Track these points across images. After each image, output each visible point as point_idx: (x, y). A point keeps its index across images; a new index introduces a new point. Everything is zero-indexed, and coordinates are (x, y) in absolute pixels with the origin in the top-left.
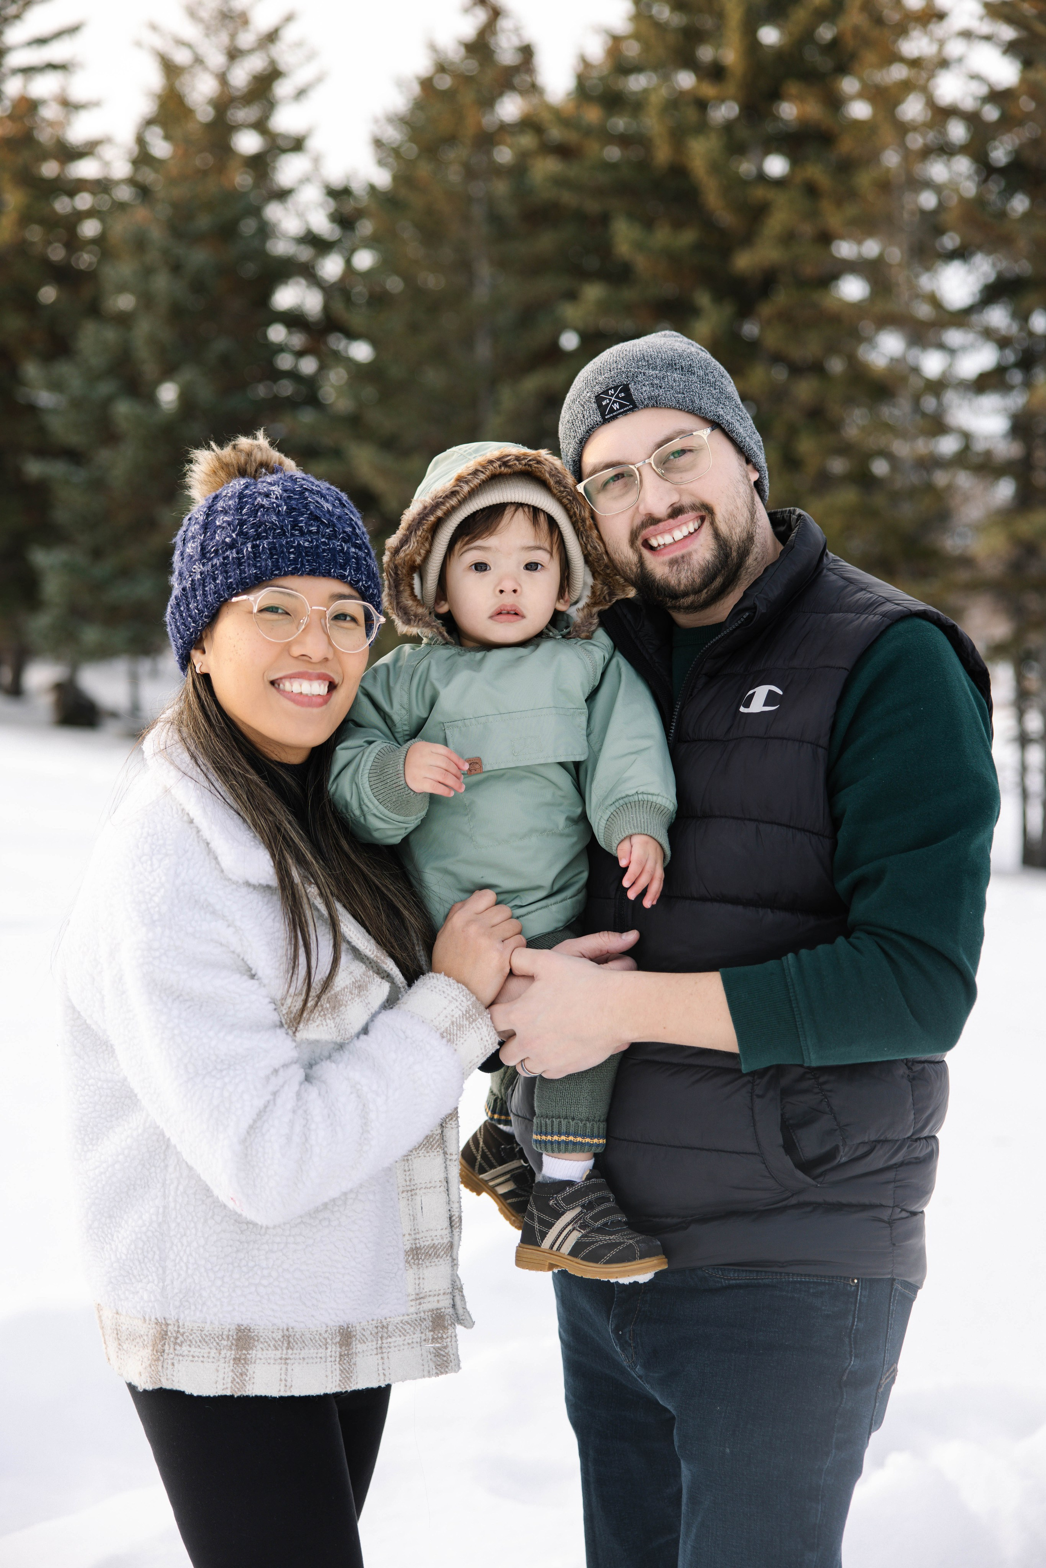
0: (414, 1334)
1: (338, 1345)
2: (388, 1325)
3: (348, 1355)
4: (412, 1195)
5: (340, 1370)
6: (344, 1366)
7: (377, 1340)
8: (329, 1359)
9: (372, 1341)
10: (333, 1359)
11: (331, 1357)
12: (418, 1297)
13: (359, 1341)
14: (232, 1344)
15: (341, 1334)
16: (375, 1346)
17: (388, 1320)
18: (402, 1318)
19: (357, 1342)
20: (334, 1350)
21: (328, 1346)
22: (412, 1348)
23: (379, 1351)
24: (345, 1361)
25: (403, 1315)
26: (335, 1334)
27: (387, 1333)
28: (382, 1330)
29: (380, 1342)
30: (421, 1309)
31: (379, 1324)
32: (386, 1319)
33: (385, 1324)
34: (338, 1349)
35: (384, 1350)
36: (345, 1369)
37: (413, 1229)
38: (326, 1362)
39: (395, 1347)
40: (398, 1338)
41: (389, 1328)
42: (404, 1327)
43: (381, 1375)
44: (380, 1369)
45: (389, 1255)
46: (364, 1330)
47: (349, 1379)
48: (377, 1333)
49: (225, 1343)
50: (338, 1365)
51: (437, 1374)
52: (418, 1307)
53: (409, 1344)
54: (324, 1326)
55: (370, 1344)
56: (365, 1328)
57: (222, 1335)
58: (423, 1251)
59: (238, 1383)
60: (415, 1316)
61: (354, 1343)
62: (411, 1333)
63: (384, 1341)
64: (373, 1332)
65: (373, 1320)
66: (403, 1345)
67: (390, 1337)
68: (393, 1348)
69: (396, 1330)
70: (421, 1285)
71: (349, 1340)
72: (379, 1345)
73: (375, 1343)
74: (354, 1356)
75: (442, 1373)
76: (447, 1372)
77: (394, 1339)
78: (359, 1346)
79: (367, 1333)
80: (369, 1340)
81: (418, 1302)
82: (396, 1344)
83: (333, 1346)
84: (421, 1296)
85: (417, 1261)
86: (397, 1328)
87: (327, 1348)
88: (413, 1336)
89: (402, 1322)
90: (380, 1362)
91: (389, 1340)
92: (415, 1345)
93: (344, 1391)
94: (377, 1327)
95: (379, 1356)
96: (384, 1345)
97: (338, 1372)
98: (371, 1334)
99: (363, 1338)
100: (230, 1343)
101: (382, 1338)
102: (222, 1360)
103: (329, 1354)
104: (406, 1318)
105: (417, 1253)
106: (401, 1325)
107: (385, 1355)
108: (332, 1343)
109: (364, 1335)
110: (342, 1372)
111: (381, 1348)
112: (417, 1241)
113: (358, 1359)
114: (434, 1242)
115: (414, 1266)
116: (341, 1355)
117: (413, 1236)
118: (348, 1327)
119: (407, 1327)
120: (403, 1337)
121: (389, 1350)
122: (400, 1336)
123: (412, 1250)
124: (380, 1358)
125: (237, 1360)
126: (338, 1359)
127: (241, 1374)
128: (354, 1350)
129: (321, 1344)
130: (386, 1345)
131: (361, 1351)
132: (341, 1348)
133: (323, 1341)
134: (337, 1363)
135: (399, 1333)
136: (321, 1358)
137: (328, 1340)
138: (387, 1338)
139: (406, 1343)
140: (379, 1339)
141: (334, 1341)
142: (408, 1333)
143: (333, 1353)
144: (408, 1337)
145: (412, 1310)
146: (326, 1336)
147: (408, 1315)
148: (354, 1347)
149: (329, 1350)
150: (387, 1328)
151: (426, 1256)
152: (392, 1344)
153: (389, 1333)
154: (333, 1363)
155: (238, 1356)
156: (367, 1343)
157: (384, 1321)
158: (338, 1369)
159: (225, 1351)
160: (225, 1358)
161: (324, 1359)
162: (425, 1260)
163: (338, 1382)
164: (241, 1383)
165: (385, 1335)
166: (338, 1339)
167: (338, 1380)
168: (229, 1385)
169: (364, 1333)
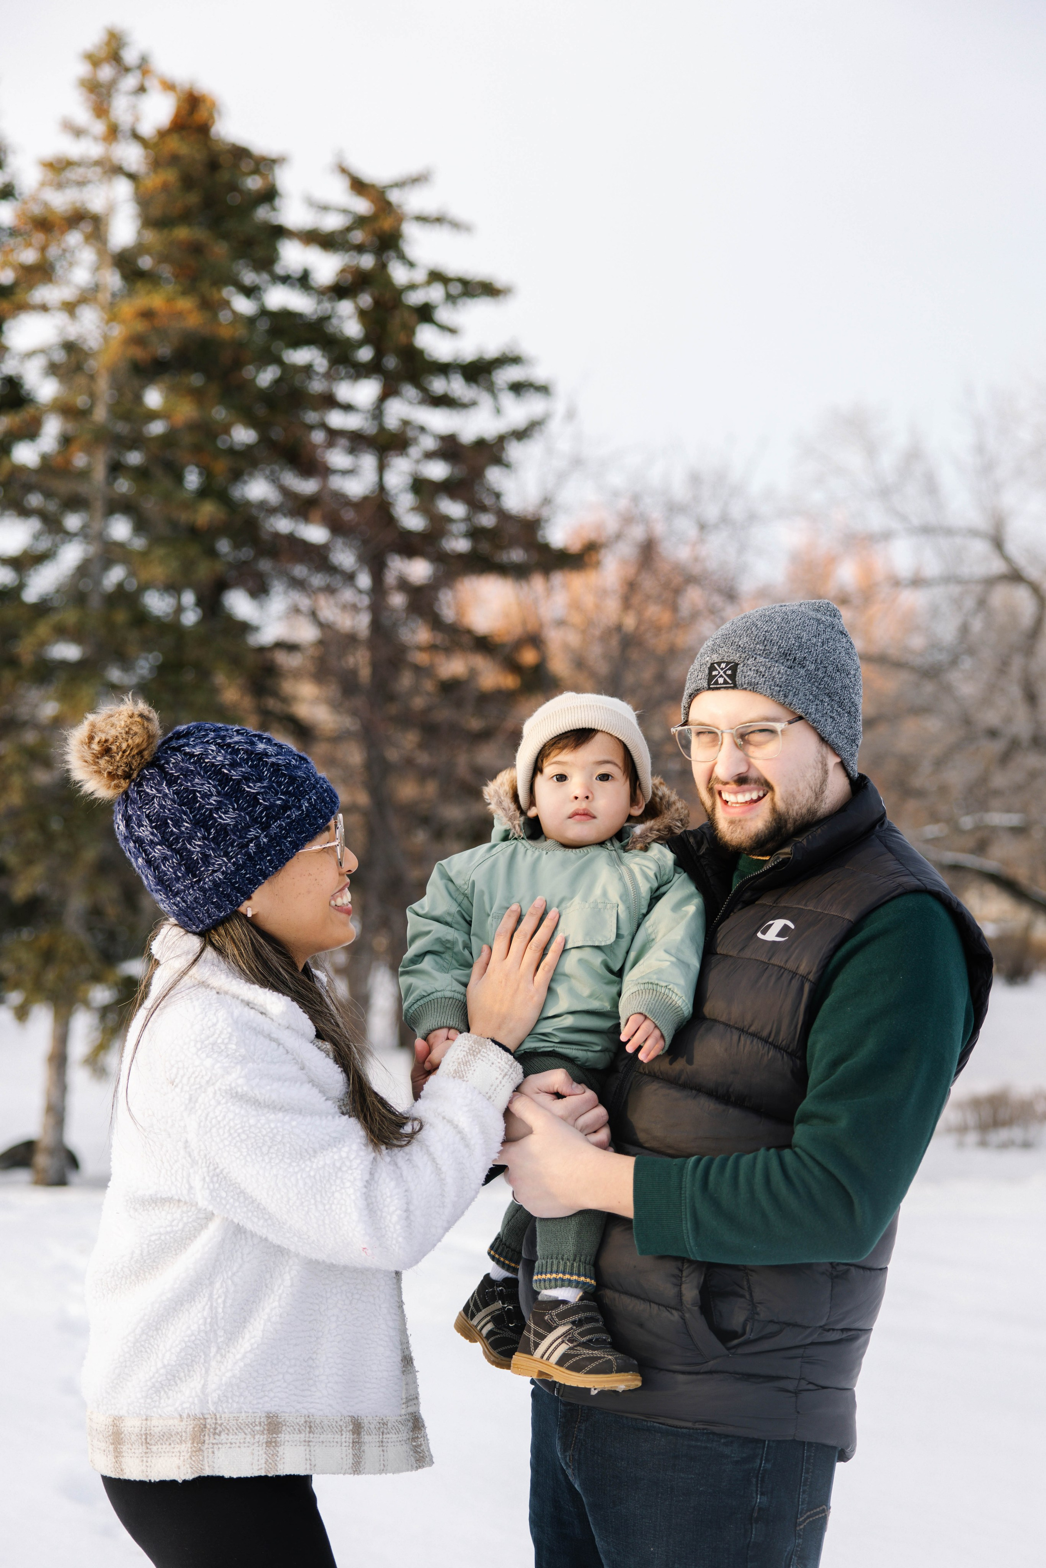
0: (404, 1432)
1: (351, 1433)
2: (387, 1422)
3: (360, 1443)
5: (353, 1454)
6: (357, 1452)
7: (379, 1435)
8: (344, 1444)
9: (376, 1434)
10: (347, 1445)
11: (346, 1442)
12: (406, 1401)
14: (264, 1429)
15: (354, 1424)
16: (377, 1440)
17: (388, 1418)
18: (397, 1418)
19: (367, 1433)
20: (348, 1437)
21: (343, 1432)
22: (402, 1445)
23: (380, 1444)
24: (357, 1448)
25: (398, 1416)
26: (350, 1423)
27: (386, 1429)
28: (383, 1427)
29: (381, 1436)
30: (407, 1411)
31: (381, 1421)
33: (385, 1422)
34: (352, 1437)
35: (384, 1444)
36: (357, 1454)
38: (341, 1446)
39: (392, 1442)
40: (394, 1436)
41: (388, 1426)
42: (398, 1425)
43: (382, 1465)
44: (380, 1460)
47: (359, 1464)
48: (379, 1428)
49: (258, 1428)
50: (351, 1450)
51: (417, 1468)
52: (406, 1409)
54: (340, 1416)
56: (372, 1423)
57: (254, 1422)
59: (271, 1464)
60: (404, 1417)
61: (365, 1433)
63: (385, 1437)
64: (375, 1427)
65: (375, 1417)
66: (397, 1441)
67: (389, 1433)
68: (390, 1443)
70: (409, 1390)
71: (360, 1430)
72: (380, 1439)
73: (377, 1437)
74: (365, 1444)
75: (420, 1467)
76: (423, 1466)
77: (391, 1435)
78: (368, 1436)
80: (374, 1433)
81: (406, 1405)
82: (392, 1440)
83: (348, 1434)
84: (408, 1399)
86: (394, 1426)
87: (341, 1435)
89: (397, 1422)
90: (381, 1453)
91: (388, 1436)
94: (379, 1423)
95: (381, 1448)
97: (351, 1456)
99: (370, 1431)
100: (262, 1429)
101: (383, 1433)
102: (257, 1445)
103: (344, 1440)
104: (400, 1418)
106: (396, 1424)
107: (385, 1448)
108: (347, 1430)
109: (370, 1429)
110: (354, 1456)
111: (382, 1441)
113: (367, 1447)
115: (405, 1373)
116: (353, 1442)
118: (360, 1419)
119: (401, 1426)
120: (397, 1435)
121: (388, 1444)
125: (268, 1443)
126: (351, 1445)
127: (273, 1455)
128: (364, 1440)
129: (337, 1430)
130: (386, 1440)
131: (369, 1441)
133: (340, 1428)
134: (350, 1448)
135: (394, 1430)
136: (337, 1442)
137: (344, 1428)
138: (387, 1434)
140: (381, 1434)
142: (401, 1431)
143: (347, 1439)
144: (401, 1435)
145: (403, 1412)
146: (341, 1424)
147: (401, 1416)
148: (365, 1437)
149: (344, 1436)
150: (386, 1425)
152: (390, 1440)
153: (388, 1430)
154: (346, 1448)
155: (269, 1440)
156: (374, 1436)
157: (384, 1418)
158: (351, 1453)
159: (259, 1436)
160: (258, 1442)
161: (339, 1444)
164: (273, 1464)
165: (386, 1431)
166: (351, 1428)
167: (351, 1463)
168: (264, 1466)
169: (371, 1427)
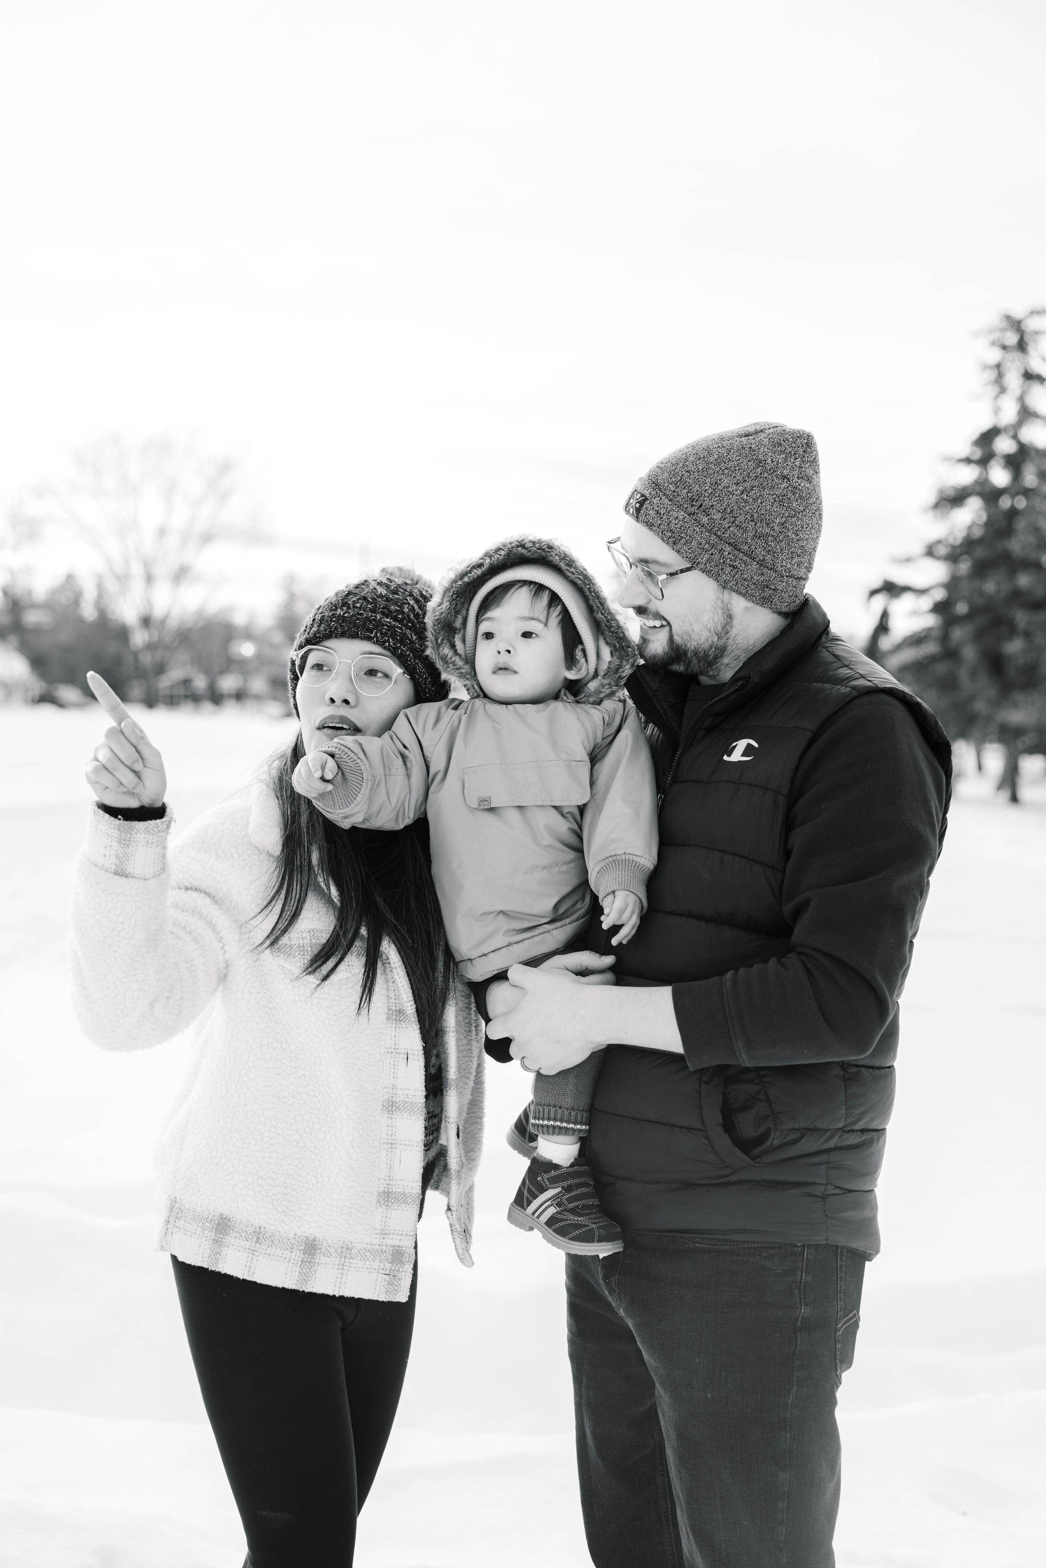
0: (374, 1261)
1: (302, 1252)
2: (352, 1248)
3: (310, 1263)
4: (391, 1148)
5: (299, 1272)
6: (304, 1270)
7: (341, 1258)
8: (292, 1261)
9: (336, 1258)
10: (296, 1262)
11: (294, 1260)
12: (382, 1232)
13: (323, 1254)
14: (213, 1227)
15: (306, 1244)
16: (337, 1263)
17: (354, 1244)
18: (366, 1246)
19: (321, 1254)
20: (298, 1255)
21: (293, 1250)
22: (370, 1272)
23: (341, 1267)
24: (306, 1267)
25: (367, 1244)
26: (302, 1242)
27: (350, 1255)
28: (346, 1251)
29: (343, 1260)
30: (384, 1243)
31: (345, 1246)
32: (351, 1243)
33: (350, 1247)
34: (302, 1256)
35: (345, 1268)
36: (304, 1272)
37: (388, 1175)
38: (289, 1262)
39: (355, 1268)
40: (359, 1262)
41: (353, 1251)
42: (366, 1253)
43: (337, 1286)
44: (338, 1281)
45: (365, 1192)
46: (329, 1246)
47: (306, 1282)
48: (342, 1252)
49: (208, 1225)
50: (298, 1268)
52: (382, 1240)
53: (367, 1268)
54: (293, 1234)
55: (334, 1259)
56: (331, 1245)
57: (207, 1218)
58: (394, 1196)
59: (213, 1259)
60: (377, 1247)
61: (318, 1255)
62: (371, 1260)
63: (347, 1261)
64: (338, 1251)
65: (339, 1241)
66: (362, 1267)
67: (353, 1259)
68: (353, 1268)
69: (359, 1255)
70: (387, 1223)
71: (313, 1251)
72: (341, 1263)
73: (338, 1260)
74: (316, 1265)
77: (355, 1261)
78: (323, 1258)
79: (332, 1250)
80: (333, 1255)
81: (382, 1236)
82: (356, 1266)
83: (298, 1252)
84: (386, 1232)
85: (387, 1203)
86: (360, 1253)
87: (292, 1252)
88: (373, 1263)
89: (364, 1249)
90: (340, 1276)
91: (351, 1261)
92: (373, 1271)
93: (301, 1290)
94: (342, 1248)
95: (340, 1271)
96: (345, 1264)
97: (297, 1273)
98: (336, 1251)
99: (327, 1253)
100: (211, 1226)
101: (345, 1257)
102: (204, 1239)
103: (293, 1257)
104: (369, 1247)
105: (388, 1196)
106: (363, 1251)
107: (345, 1272)
108: (297, 1249)
109: (329, 1251)
110: (301, 1274)
111: (343, 1265)
112: (390, 1187)
113: (319, 1268)
114: (405, 1190)
115: (383, 1206)
116: (302, 1261)
117: (388, 1182)
118: (316, 1241)
119: (368, 1254)
120: (363, 1262)
121: (349, 1269)
122: (361, 1260)
123: (384, 1192)
124: (340, 1273)
125: (215, 1241)
126: (299, 1263)
127: (216, 1253)
128: (317, 1260)
129: (288, 1247)
130: (348, 1264)
131: (324, 1263)
132: (304, 1255)
133: (290, 1245)
134: (298, 1266)
135: (360, 1257)
136: (285, 1258)
137: (294, 1246)
138: (349, 1259)
139: (365, 1266)
140: (343, 1258)
141: (300, 1248)
142: (368, 1259)
143: (297, 1257)
144: (368, 1262)
145: (376, 1242)
146: (293, 1242)
147: (371, 1245)
148: (318, 1258)
149: (294, 1254)
150: (351, 1251)
151: (395, 1200)
152: (353, 1265)
153: (352, 1256)
154: (294, 1265)
155: (216, 1238)
156: (331, 1259)
157: (349, 1244)
158: (298, 1271)
159: (207, 1232)
160: (207, 1237)
161: (288, 1260)
162: (394, 1204)
163: (295, 1281)
164: (215, 1260)
165: (349, 1256)
166: (302, 1247)
167: (295, 1280)
168: (207, 1259)
169: (329, 1249)
